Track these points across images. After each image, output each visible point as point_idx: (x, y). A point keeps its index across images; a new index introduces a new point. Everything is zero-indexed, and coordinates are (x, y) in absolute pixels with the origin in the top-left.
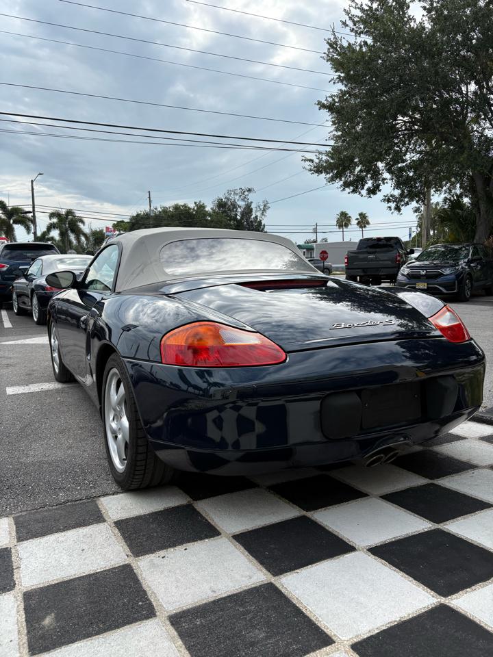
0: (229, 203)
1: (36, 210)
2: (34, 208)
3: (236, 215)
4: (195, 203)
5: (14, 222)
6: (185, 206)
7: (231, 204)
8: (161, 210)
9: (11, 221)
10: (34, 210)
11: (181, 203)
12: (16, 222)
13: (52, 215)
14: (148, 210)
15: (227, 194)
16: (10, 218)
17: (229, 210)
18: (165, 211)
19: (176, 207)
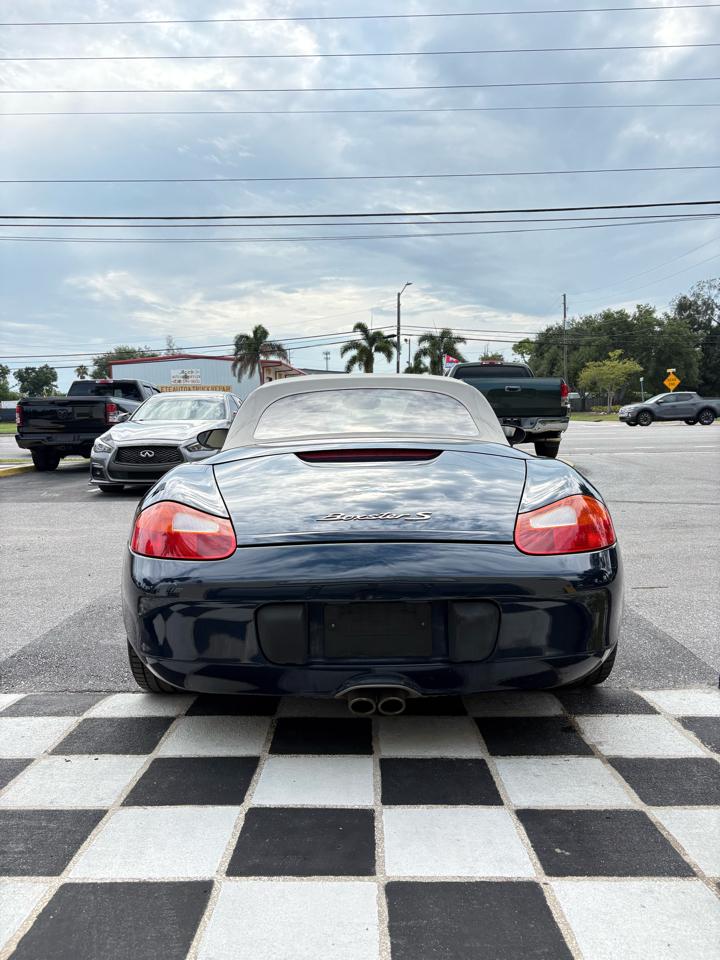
0: (700, 303)
1: (401, 332)
2: (399, 329)
3: (710, 320)
4: (638, 307)
5: (376, 350)
6: (621, 313)
7: (704, 303)
8: (581, 321)
9: (373, 349)
10: (399, 333)
11: (615, 308)
12: (378, 349)
13: (423, 339)
14: (561, 323)
15: (696, 289)
16: (371, 345)
17: (698, 313)
18: (588, 322)
19: (607, 316)
